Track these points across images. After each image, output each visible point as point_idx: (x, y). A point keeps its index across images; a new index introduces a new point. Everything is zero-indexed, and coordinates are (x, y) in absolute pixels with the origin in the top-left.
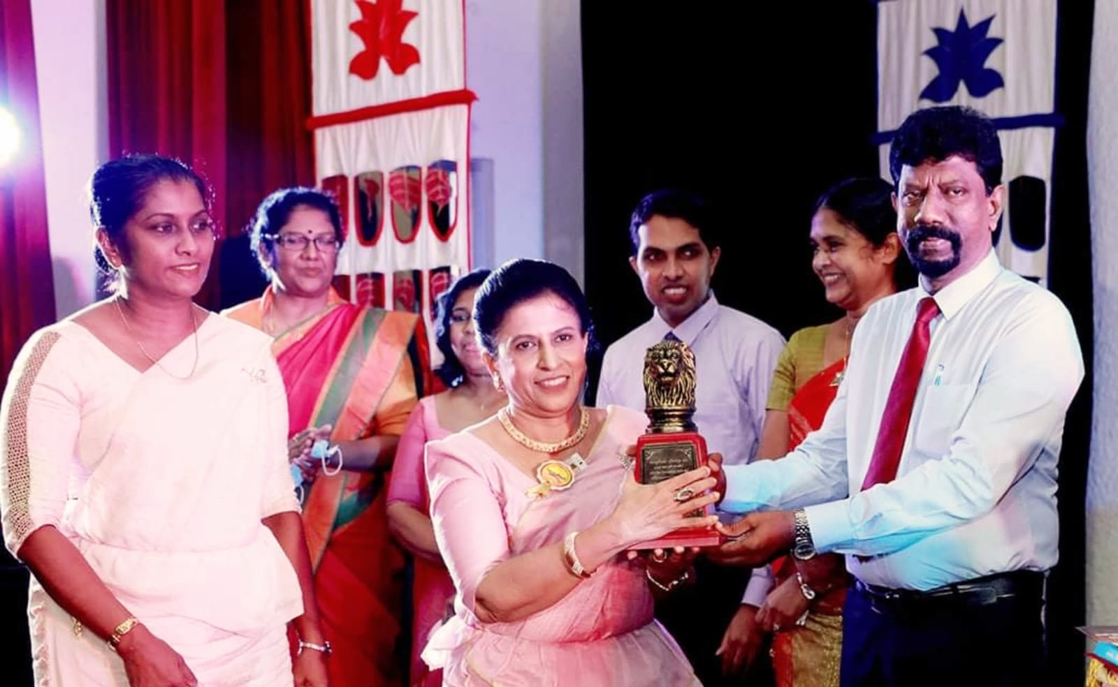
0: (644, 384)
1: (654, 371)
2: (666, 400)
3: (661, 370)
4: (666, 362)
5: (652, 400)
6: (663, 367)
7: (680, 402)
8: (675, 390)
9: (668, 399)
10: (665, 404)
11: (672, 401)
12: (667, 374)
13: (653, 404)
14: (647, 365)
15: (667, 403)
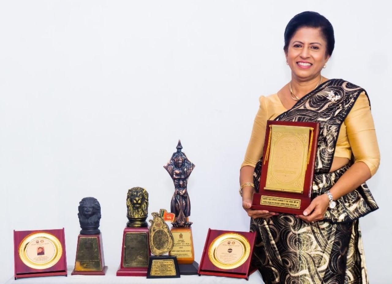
0: (127, 205)
1: (131, 201)
2: (136, 214)
3: (135, 202)
4: (137, 199)
5: (130, 213)
6: (136, 200)
7: (142, 215)
8: (140, 210)
9: (137, 213)
10: (136, 216)
11: (139, 214)
12: (137, 203)
13: (131, 216)
14: (128, 197)
15: (137, 215)
